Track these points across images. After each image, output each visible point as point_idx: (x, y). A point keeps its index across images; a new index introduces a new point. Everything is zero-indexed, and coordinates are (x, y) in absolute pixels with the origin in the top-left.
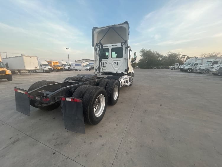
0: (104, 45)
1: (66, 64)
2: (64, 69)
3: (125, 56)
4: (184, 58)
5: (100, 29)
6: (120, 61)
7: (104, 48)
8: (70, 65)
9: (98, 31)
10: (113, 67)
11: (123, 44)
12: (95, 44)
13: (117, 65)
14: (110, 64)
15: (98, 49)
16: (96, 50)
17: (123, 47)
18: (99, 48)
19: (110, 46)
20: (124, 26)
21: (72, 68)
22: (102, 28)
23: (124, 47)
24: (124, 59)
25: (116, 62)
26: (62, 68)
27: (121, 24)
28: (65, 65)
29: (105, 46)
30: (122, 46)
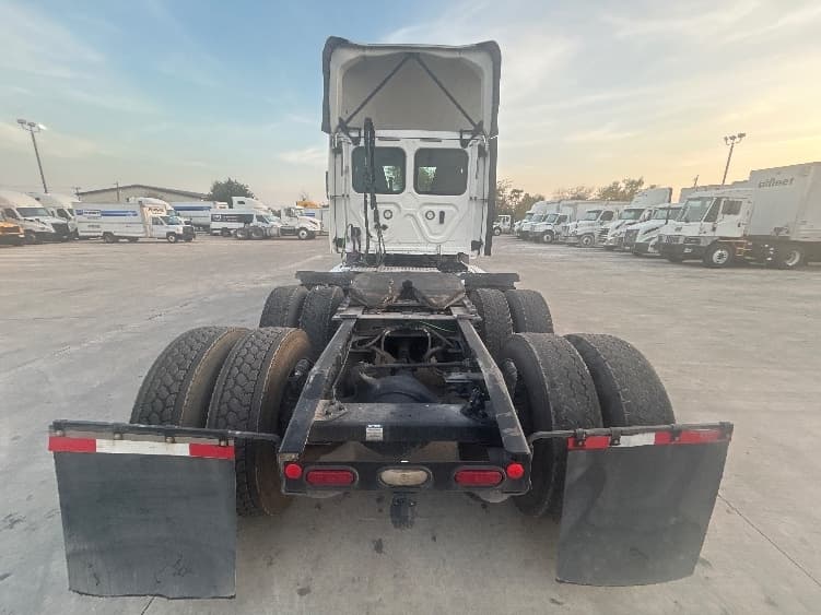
0: (379, 133)
1: (38, 205)
2: (28, 232)
3: (474, 185)
4: (517, 197)
5: (361, 53)
6: (451, 208)
7: (378, 143)
8: (62, 213)
9: (351, 61)
10: (420, 229)
11: (466, 137)
12: (335, 122)
13: (442, 221)
14: (410, 219)
15: (348, 149)
16: (337, 151)
17: (468, 150)
18: (356, 141)
19: (410, 140)
20: (478, 59)
21: (83, 230)
23: (472, 152)
24: (471, 198)
25: (437, 210)
26: (16, 229)
28: (33, 211)
29: (386, 137)
30: (464, 143)
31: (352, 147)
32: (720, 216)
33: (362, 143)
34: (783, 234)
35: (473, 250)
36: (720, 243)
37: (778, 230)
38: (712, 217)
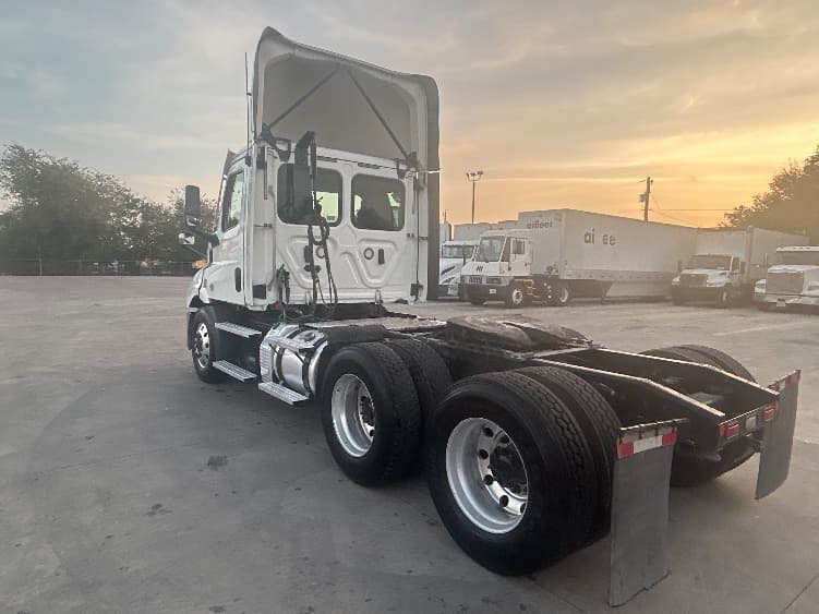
5: (289, 51)
6: (389, 246)
9: (278, 58)
10: (358, 272)
11: (402, 167)
13: (381, 261)
14: (347, 258)
15: (273, 165)
17: (405, 181)
18: (284, 156)
19: (347, 163)
22: (301, 47)
23: (408, 184)
24: (409, 235)
25: (376, 247)
27: (393, 75)
29: (322, 156)
30: (401, 174)
31: (279, 163)
32: (512, 256)
33: (292, 160)
34: (554, 273)
35: (412, 295)
36: (516, 282)
37: (550, 269)
38: (506, 259)
